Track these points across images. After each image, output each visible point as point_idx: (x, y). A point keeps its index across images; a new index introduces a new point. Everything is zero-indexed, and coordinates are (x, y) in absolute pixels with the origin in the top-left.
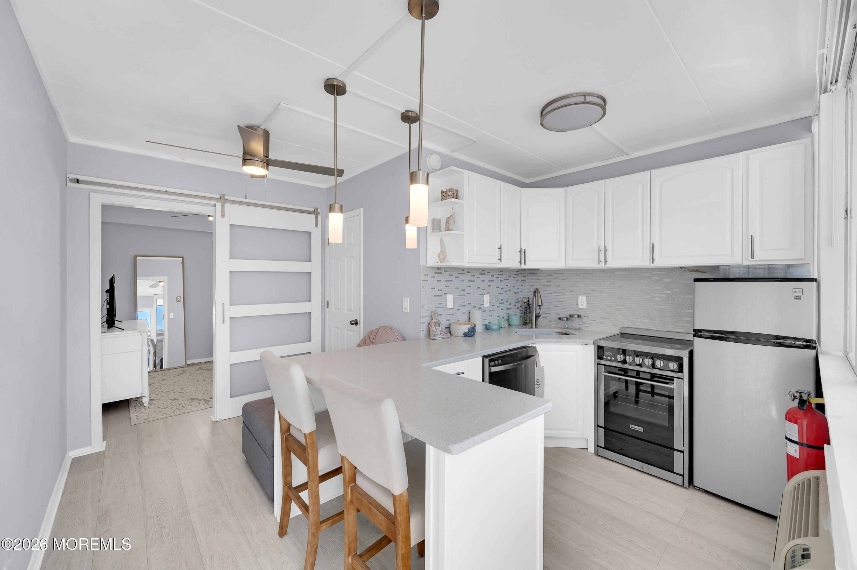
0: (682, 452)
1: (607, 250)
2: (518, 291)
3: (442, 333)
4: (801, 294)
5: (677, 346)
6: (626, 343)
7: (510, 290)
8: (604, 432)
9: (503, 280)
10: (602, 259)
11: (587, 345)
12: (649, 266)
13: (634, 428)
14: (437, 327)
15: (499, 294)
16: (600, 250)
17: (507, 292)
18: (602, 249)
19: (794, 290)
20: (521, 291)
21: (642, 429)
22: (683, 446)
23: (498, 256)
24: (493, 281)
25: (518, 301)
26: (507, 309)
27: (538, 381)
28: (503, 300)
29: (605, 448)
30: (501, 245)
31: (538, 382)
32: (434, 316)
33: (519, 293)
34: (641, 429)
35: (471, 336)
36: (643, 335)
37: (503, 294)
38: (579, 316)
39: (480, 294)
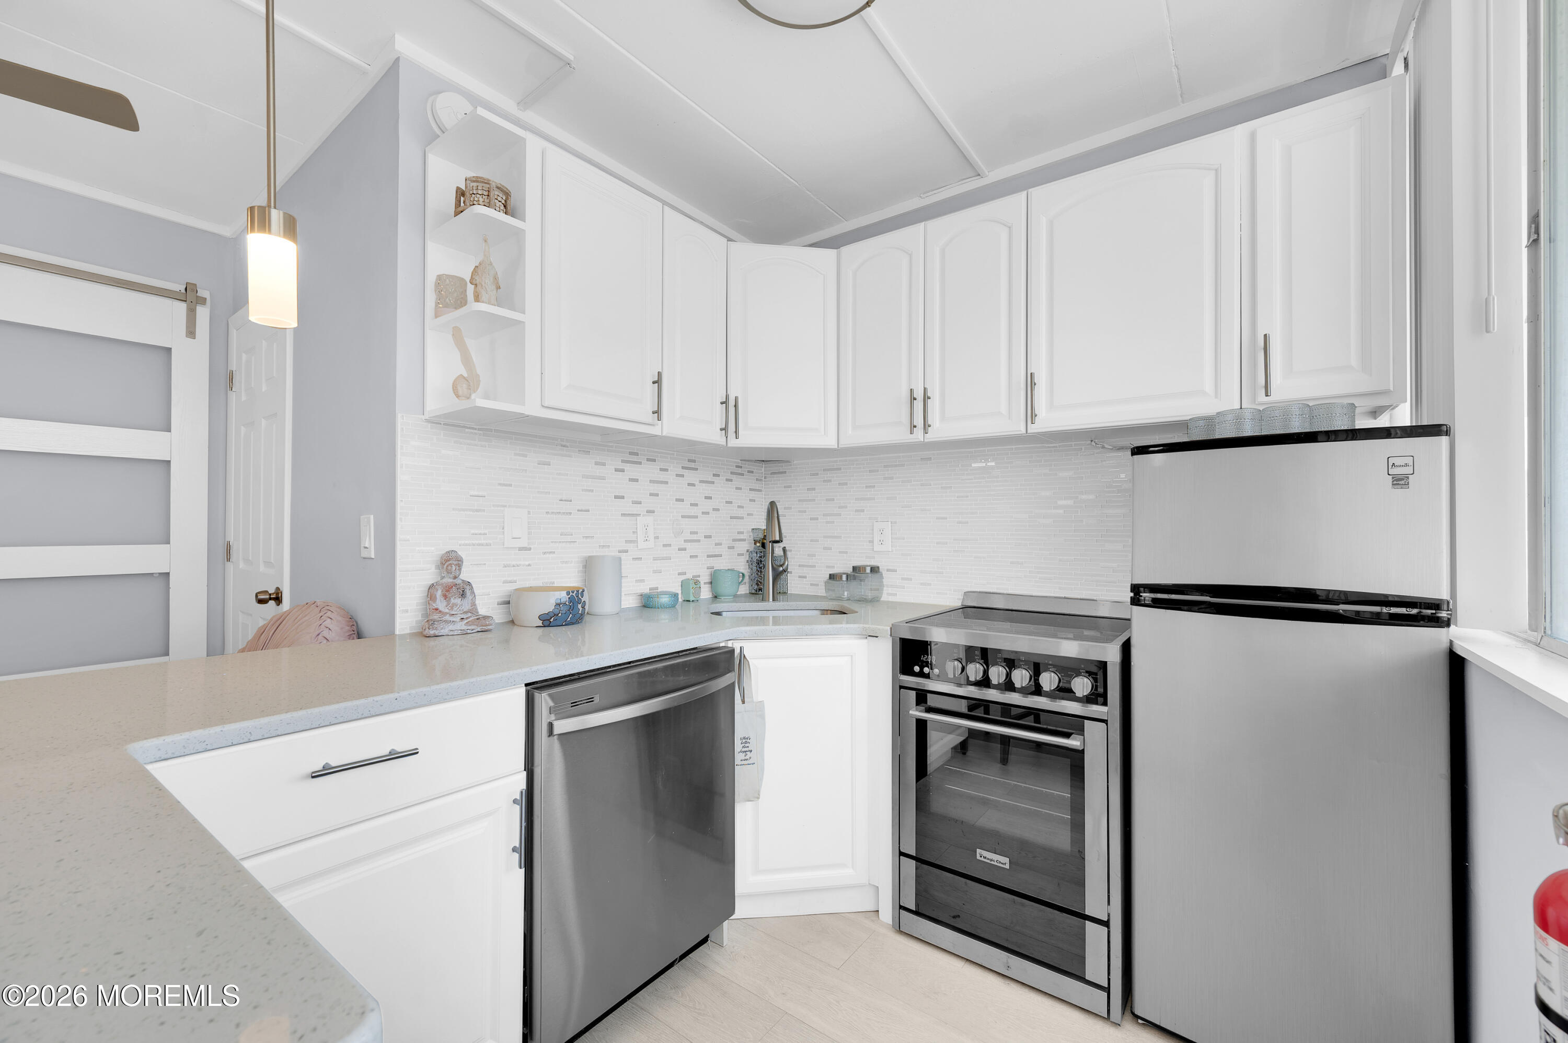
0: (1106, 924)
1: (929, 398)
2: (740, 513)
3: (467, 618)
4: (1408, 470)
5: (1086, 633)
6: (977, 630)
7: (718, 510)
8: (917, 869)
9: (697, 483)
10: (919, 421)
11: (877, 637)
12: (1025, 432)
13: (988, 859)
14: (453, 601)
15: (683, 517)
16: (915, 399)
17: (708, 513)
18: (919, 394)
19: (1391, 461)
20: (748, 515)
21: (1006, 860)
22: (1109, 903)
23: (651, 405)
24: (666, 483)
25: (742, 537)
26: (708, 556)
27: (746, 743)
28: (696, 533)
29: (916, 913)
30: (659, 374)
31: (747, 745)
32: (446, 565)
33: (742, 518)
34: (1003, 861)
35: (565, 625)
36: (1012, 610)
37: (697, 517)
38: (875, 570)
39: (623, 515)
